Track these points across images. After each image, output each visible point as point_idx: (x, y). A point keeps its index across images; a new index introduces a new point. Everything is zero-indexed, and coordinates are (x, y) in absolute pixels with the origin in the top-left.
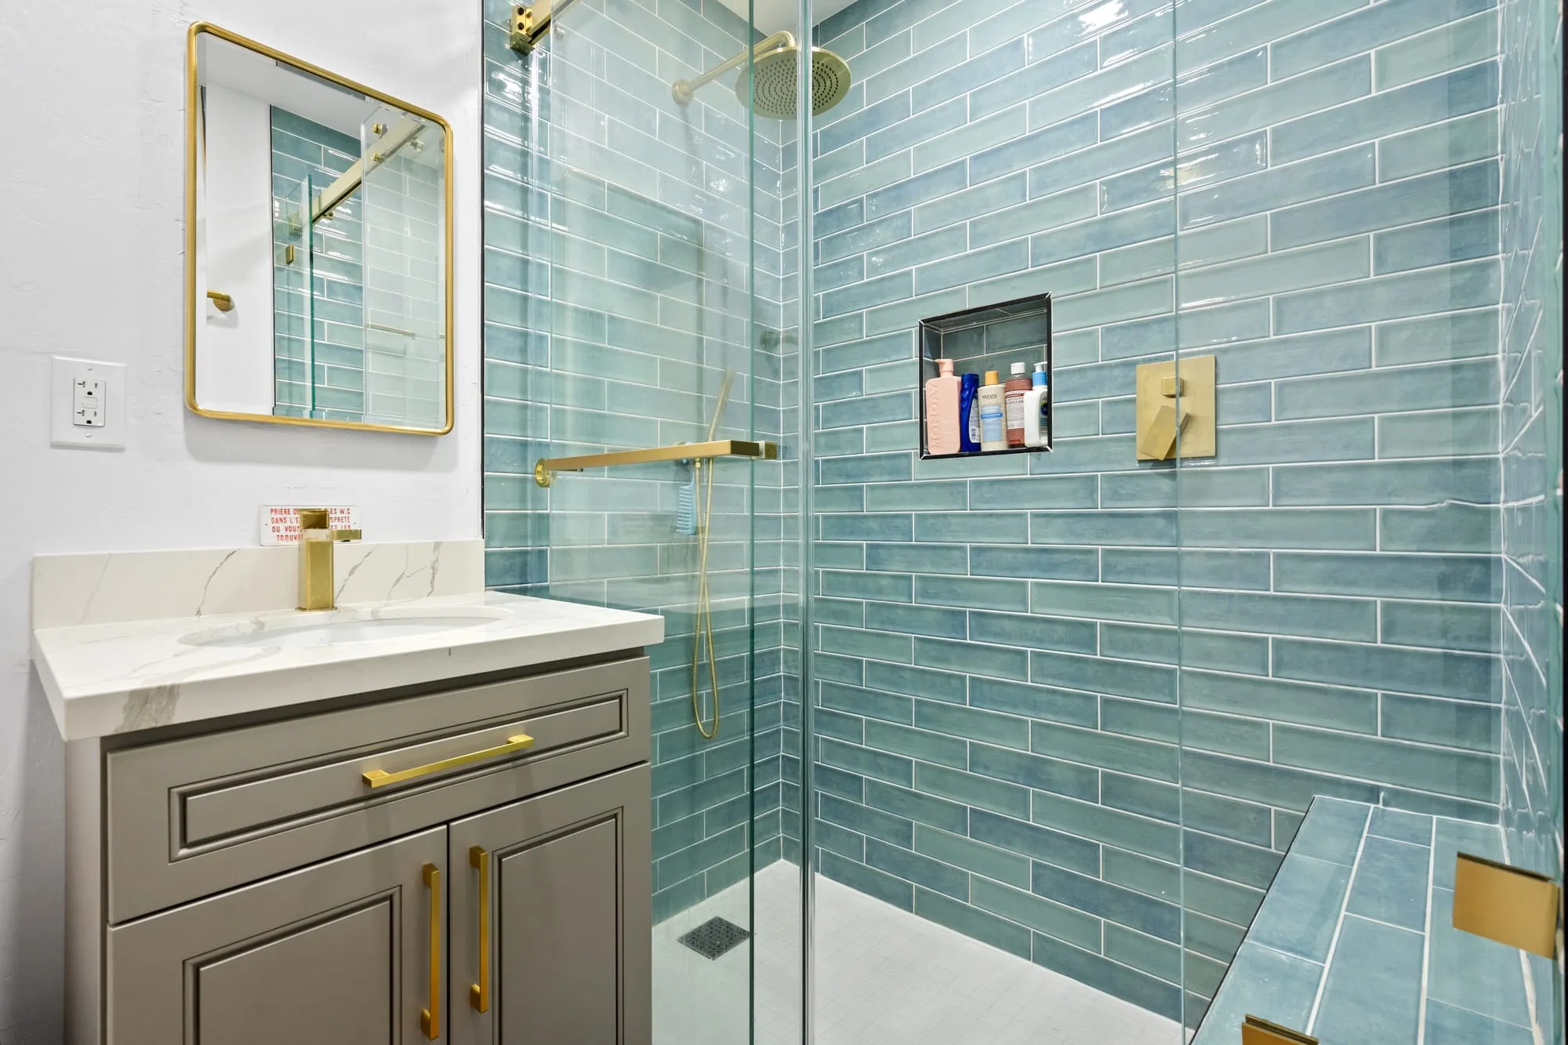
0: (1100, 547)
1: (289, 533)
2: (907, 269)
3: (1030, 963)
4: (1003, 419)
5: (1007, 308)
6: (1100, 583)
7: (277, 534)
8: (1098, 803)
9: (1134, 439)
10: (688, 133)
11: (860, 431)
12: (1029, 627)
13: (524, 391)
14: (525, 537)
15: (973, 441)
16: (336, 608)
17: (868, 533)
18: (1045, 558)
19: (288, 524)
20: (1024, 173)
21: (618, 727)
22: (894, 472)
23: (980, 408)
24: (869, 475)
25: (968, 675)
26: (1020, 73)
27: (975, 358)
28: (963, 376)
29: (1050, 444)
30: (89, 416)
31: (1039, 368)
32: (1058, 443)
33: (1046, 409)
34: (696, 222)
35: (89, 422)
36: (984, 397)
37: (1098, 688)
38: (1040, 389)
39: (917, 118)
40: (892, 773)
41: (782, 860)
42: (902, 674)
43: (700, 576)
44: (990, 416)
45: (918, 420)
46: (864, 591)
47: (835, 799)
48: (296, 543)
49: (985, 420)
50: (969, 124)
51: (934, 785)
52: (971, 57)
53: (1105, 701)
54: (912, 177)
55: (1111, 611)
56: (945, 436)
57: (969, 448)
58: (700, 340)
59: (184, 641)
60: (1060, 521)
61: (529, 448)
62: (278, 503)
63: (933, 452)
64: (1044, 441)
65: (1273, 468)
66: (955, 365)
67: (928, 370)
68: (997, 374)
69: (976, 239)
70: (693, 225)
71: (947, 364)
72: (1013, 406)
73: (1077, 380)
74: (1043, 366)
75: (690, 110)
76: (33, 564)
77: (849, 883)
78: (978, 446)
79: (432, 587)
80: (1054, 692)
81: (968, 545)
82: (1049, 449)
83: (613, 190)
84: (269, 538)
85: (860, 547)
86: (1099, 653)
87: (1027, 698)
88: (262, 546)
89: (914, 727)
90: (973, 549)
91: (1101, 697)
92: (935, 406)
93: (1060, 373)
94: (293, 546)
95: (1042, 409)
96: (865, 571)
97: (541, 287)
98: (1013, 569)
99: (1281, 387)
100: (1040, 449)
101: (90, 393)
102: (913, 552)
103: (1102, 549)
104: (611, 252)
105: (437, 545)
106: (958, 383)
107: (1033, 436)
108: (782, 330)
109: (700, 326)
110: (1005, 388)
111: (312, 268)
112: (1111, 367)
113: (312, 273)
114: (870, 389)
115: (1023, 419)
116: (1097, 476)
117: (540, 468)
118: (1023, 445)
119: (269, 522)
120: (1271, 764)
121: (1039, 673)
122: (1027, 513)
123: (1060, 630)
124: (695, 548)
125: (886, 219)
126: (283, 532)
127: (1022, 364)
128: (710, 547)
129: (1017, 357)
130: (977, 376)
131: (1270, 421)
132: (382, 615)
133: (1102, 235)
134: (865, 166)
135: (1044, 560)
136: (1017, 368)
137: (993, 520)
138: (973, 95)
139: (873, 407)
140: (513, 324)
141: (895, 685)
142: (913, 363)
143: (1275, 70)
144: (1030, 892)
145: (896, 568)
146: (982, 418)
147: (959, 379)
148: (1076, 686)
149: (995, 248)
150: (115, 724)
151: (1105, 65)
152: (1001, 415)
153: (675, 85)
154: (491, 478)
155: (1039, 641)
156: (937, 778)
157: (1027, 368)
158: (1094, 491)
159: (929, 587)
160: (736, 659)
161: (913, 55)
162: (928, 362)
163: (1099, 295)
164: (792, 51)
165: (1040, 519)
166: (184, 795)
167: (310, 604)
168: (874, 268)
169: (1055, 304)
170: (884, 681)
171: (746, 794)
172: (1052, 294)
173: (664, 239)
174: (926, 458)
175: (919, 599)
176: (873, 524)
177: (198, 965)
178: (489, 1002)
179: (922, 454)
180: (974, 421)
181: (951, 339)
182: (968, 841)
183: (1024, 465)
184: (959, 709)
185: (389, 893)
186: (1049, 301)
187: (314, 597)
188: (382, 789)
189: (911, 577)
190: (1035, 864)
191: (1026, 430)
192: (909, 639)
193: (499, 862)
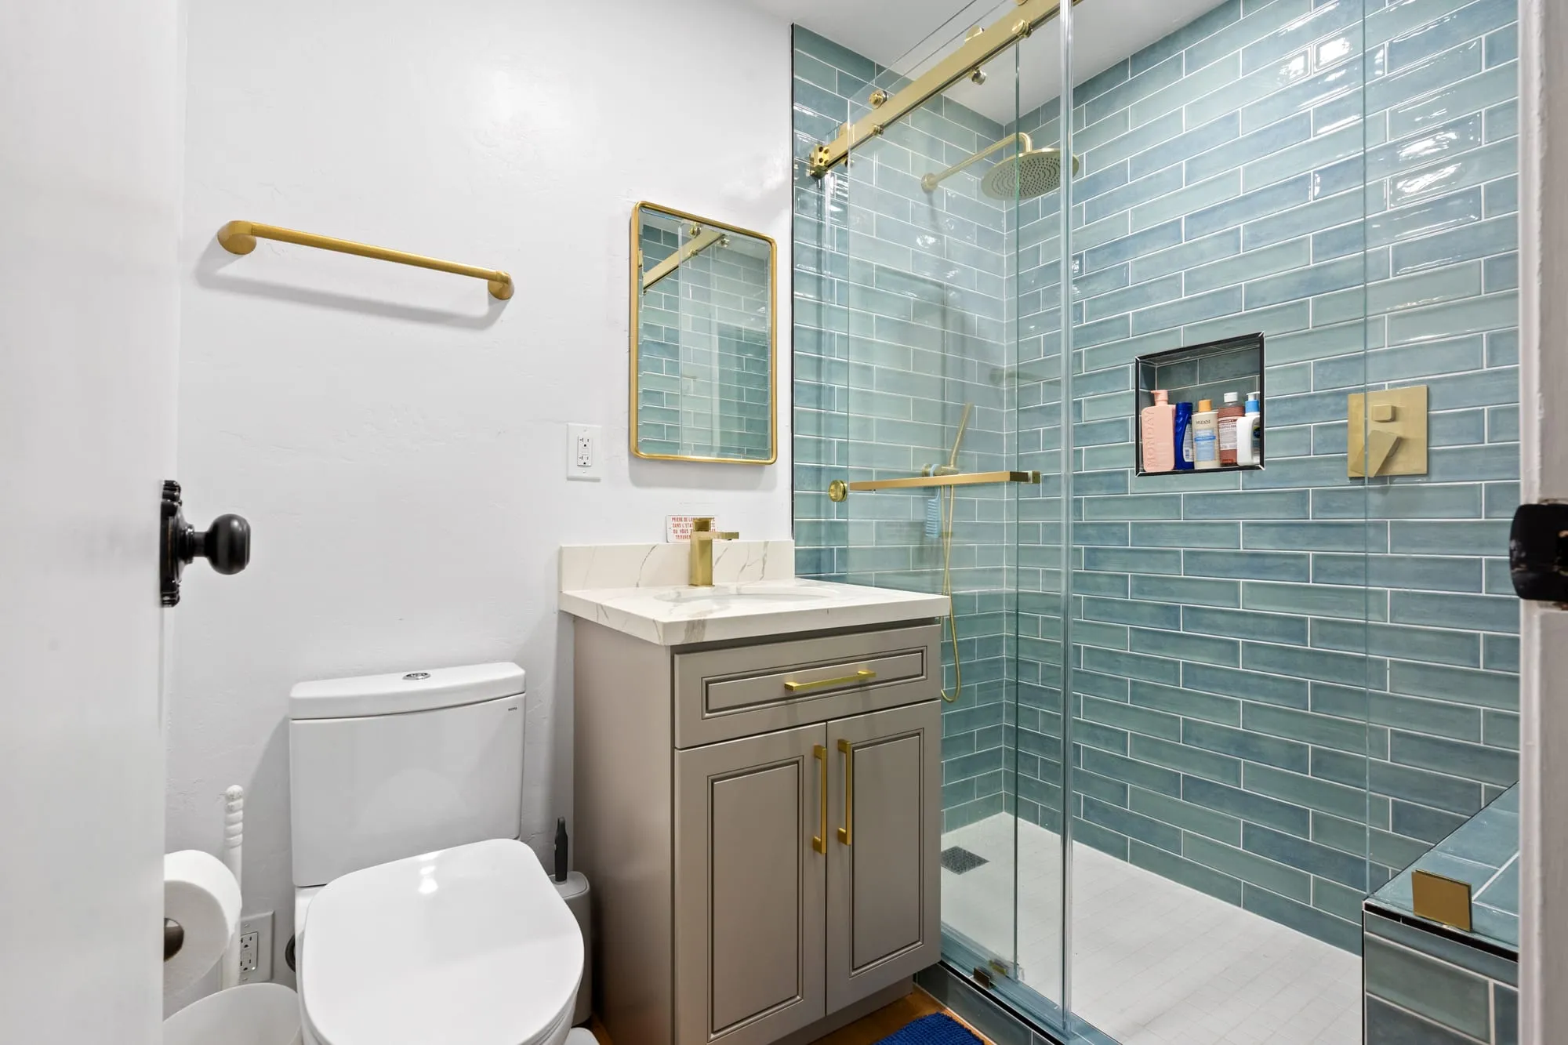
0: (1311, 553)
1: (682, 534)
2: (1124, 313)
3: (1240, 909)
4: (1216, 441)
5: (1220, 345)
6: (1311, 584)
7: (675, 534)
8: (1308, 774)
9: (1345, 459)
10: (933, 214)
11: (1079, 451)
12: (1240, 620)
13: (819, 429)
14: (819, 538)
15: (1186, 460)
16: (713, 585)
17: (1087, 538)
18: (1256, 561)
19: (681, 528)
20: (1238, 229)
21: (921, 673)
22: (1112, 486)
23: (1194, 431)
24: (1088, 489)
25: (1181, 661)
26: (1233, 143)
27: (1191, 388)
28: (1177, 405)
29: (1262, 463)
30: (585, 460)
31: (1251, 398)
32: (1268, 462)
33: (1258, 433)
34: (940, 286)
35: (585, 463)
36: (1198, 423)
37: (1309, 675)
38: (1252, 416)
39: (1133, 184)
40: (1109, 743)
41: (1004, 813)
42: (1118, 659)
44: (1204, 439)
45: (1134, 442)
46: (1085, 588)
48: (688, 541)
49: (1199, 442)
50: (1184, 187)
51: (1148, 754)
52: (1185, 130)
53: (1315, 687)
54: (1130, 234)
55: (1323, 608)
56: (1159, 454)
57: (1183, 466)
58: (944, 381)
59: (655, 598)
60: (1274, 529)
61: (823, 472)
62: (676, 514)
63: (1148, 470)
64: (1256, 460)
65: (1486, 484)
66: (1170, 395)
67: (1143, 400)
68: (1211, 403)
69: (1191, 286)
70: (938, 289)
71: (1162, 395)
72: (1225, 430)
73: (1288, 407)
74: (1255, 395)
75: (935, 193)
76: (561, 551)
78: (1192, 465)
79: (763, 572)
81: (1182, 549)
82: (1261, 467)
83: (879, 268)
84: (672, 537)
85: (1079, 550)
86: (1309, 644)
87: (1240, 683)
88: (667, 542)
89: (1129, 704)
90: (1186, 553)
91: (1311, 682)
92: (1149, 430)
93: (1272, 401)
94: (684, 544)
95: (1254, 433)
96: (1083, 571)
97: (831, 351)
98: (1226, 571)
99: (1494, 414)
100: (1252, 468)
101: (585, 445)
102: (1129, 555)
103: (1313, 554)
104: (877, 317)
105: (766, 543)
106: (1173, 410)
107: (1245, 456)
108: (1005, 366)
109: (944, 369)
110: (1218, 414)
112: (1322, 396)
114: (1088, 416)
115: (1235, 441)
116: (1308, 490)
117: (833, 487)
118: (1236, 464)
119: (671, 526)
120: (1482, 745)
121: (1250, 660)
122: (1239, 523)
123: (1272, 624)
124: (941, 549)
125: (1103, 272)
126: (679, 534)
127: (1235, 393)
128: (952, 548)
129: (1229, 388)
130: (1191, 404)
131: (1483, 443)
132: (743, 592)
133: (1314, 282)
134: (1085, 226)
135: (1256, 563)
136: (1230, 397)
137: (1205, 528)
138: (1188, 163)
139: (1090, 432)
140: (811, 380)
141: (1111, 667)
142: (1130, 394)
143: (1489, 134)
144: (1241, 849)
145: (1112, 569)
146: (1196, 440)
147: (1172, 406)
148: (1287, 673)
149: (1209, 295)
150: (679, 640)
151: (1319, 132)
152: (1214, 438)
153: (924, 178)
154: (799, 494)
155: (1252, 633)
156: (1152, 748)
157: (1239, 397)
158: (1305, 504)
159: (1143, 585)
160: (969, 641)
161: (1130, 131)
162: (1144, 392)
163: (1311, 333)
164: (1029, 155)
165: (1251, 528)
166: (707, 683)
167: (699, 582)
168: (1092, 314)
169: (1268, 341)
170: (1100, 664)
171: (976, 753)
172: (1265, 333)
173: (916, 303)
174: (1141, 475)
175: (1135, 596)
176: (1091, 531)
177: (713, 781)
178: (849, 841)
179: (1137, 471)
180: (1188, 443)
181: (1165, 372)
182: (1181, 803)
183: (1237, 482)
184: (1173, 690)
185: (797, 759)
186: (1262, 339)
187: (700, 578)
188: (797, 694)
189: (1127, 576)
190: (1246, 825)
191: (1238, 451)
192: (1125, 629)
193: (853, 752)
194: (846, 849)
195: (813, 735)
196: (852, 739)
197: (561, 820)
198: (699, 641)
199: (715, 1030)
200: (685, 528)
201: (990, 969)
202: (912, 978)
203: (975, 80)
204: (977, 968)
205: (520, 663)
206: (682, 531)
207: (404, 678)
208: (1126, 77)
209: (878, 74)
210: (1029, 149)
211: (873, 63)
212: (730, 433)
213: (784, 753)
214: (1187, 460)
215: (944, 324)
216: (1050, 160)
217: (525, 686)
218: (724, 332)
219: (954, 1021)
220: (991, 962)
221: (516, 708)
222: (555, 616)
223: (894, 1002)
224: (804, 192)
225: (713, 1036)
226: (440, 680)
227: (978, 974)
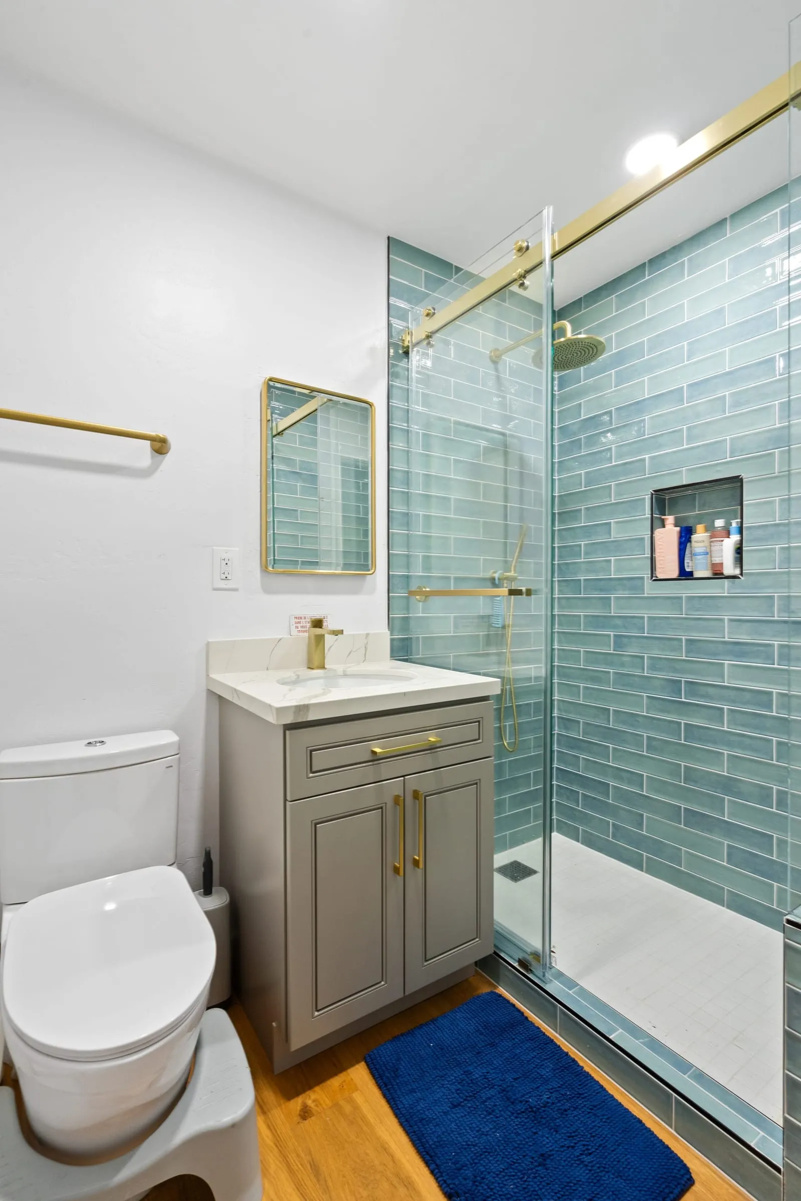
0: (776, 643)
1: (302, 629)
2: (642, 457)
3: (724, 909)
4: (709, 556)
5: (712, 483)
6: (776, 666)
7: (297, 629)
8: (773, 809)
10: (498, 379)
11: (610, 561)
12: (726, 693)
13: (408, 547)
14: (409, 629)
16: (326, 669)
17: (615, 627)
18: (737, 648)
19: (302, 625)
20: (725, 396)
21: (478, 737)
22: (633, 588)
23: (692, 549)
24: (615, 590)
25: (683, 722)
26: (722, 331)
27: (692, 515)
28: (681, 527)
29: (742, 574)
30: (226, 575)
31: (734, 524)
32: (747, 574)
33: (739, 551)
34: (503, 434)
35: (226, 577)
36: (696, 542)
37: (774, 735)
38: (735, 538)
39: (649, 359)
40: (630, 782)
41: (555, 833)
42: (637, 719)
43: (506, 652)
44: (701, 554)
45: (649, 555)
46: (611, 664)
47: (590, 796)
48: (306, 635)
49: (696, 556)
50: (686, 363)
51: (658, 791)
52: (687, 319)
53: (779, 743)
54: (646, 397)
55: (784, 685)
56: (668, 566)
57: (685, 575)
58: (506, 507)
59: (278, 682)
60: (749, 624)
61: (411, 579)
62: (298, 614)
63: (660, 576)
64: (737, 572)
66: (677, 520)
67: (656, 523)
68: (706, 527)
69: (690, 439)
70: (500, 437)
71: (670, 519)
72: (716, 548)
73: (760, 532)
74: (738, 522)
75: (500, 367)
76: (208, 644)
77: (600, 850)
78: (691, 573)
79: (365, 657)
80: (744, 735)
81: (684, 638)
82: (741, 577)
83: (457, 423)
84: (294, 632)
85: (609, 636)
86: (775, 712)
87: (726, 739)
88: (291, 635)
89: (645, 754)
90: (687, 640)
91: (776, 740)
92: (661, 546)
93: (749, 528)
94: (304, 636)
95: (736, 551)
96: (612, 652)
97: (417, 486)
98: (714, 654)
100: (734, 577)
101: (226, 564)
102: (645, 641)
103: (778, 644)
104: (455, 460)
105: (367, 635)
106: (677, 532)
107: (729, 568)
109: (506, 498)
110: (710, 536)
111: (273, 464)
112: (785, 525)
113: (273, 466)
114: (615, 535)
115: (722, 556)
116: (774, 596)
118: (722, 574)
119: (294, 623)
121: (733, 722)
122: (725, 619)
123: (748, 696)
124: (503, 635)
125: (628, 424)
126: (300, 629)
127: (723, 520)
128: (512, 635)
129: (719, 515)
130: (691, 527)
132: (348, 673)
133: (779, 438)
134: (614, 389)
135: (738, 649)
136: (719, 523)
137: (701, 622)
138: (689, 344)
139: (618, 546)
140: (402, 509)
141: (632, 725)
142: (647, 518)
144: (725, 864)
145: (633, 651)
146: (694, 555)
147: (678, 529)
148: (758, 732)
149: (703, 445)
150: (289, 720)
151: (783, 324)
152: (707, 554)
153: (491, 352)
154: (393, 596)
155: (733, 701)
156: (661, 787)
157: (726, 523)
158: (772, 606)
159: (655, 664)
160: (527, 704)
161: (647, 318)
162: (657, 517)
163: (776, 477)
164: (569, 339)
165: (734, 623)
166: (311, 751)
167: (315, 666)
168: (620, 456)
169: (747, 482)
170: (624, 723)
171: (532, 789)
172: (743, 475)
173: (485, 448)
174: (655, 580)
175: (650, 672)
176: (618, 622)
177: (316, 824)
178: (421, 865)
179: (652, 577)
180: (688, 557)
181: (673, 501)
182: (682, 829)
183: (723, 588)
184: (677, 743)
185: (381, 805)
186: (741, 481)
187: (316, 663)
188: (381, 757)
189: (644, 656)
190: (729, 846)
191: (724, 564)
192: (642, 696)
193: (425, 799)
194: (420, 872)
195: (394, 787)
196: (423, 789)
197: (208, 849)
198: (304, 720)
199: (319, 1008)
200: (304, 625)
201: (530, 958)
202: (474, 964)
203: (521, 287)
204: (520, 958)
205: (175, 729)
206: (302, 627)
207: (86, 745)
208: (644, 276)
209: (456, 274)
210: (569, 334)
211: (452, 265)
212: (350, 540)
213: (371, 802)
214: (688, 570)
215: (506, 463)
216: (584, 343)
217: (179, 749)
218: (345, 463)
219: (503, 997)
220: (531, 952)
221: (171, 766)
222: (204, 695)
223: (460, 983)
224: (397, 365)
225: (316, 1013)
226: (115, 746)
227: (522, 963)
